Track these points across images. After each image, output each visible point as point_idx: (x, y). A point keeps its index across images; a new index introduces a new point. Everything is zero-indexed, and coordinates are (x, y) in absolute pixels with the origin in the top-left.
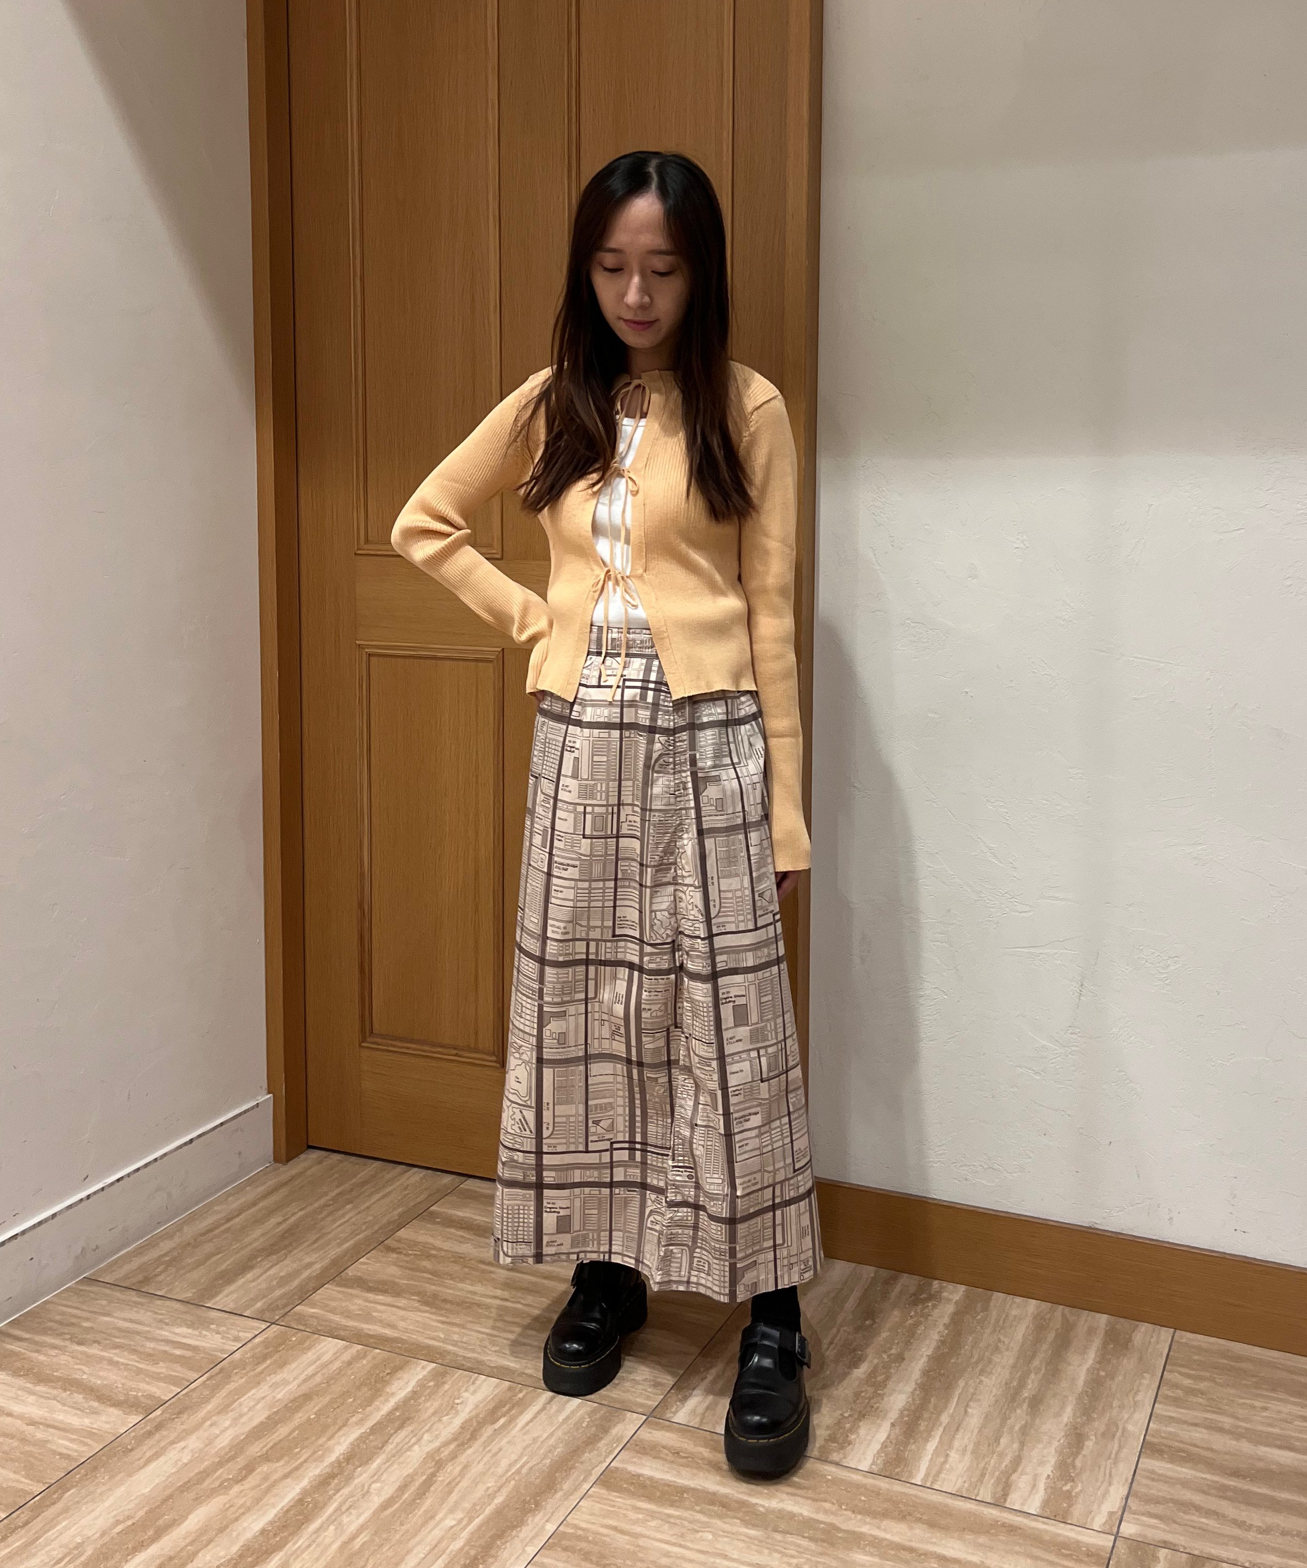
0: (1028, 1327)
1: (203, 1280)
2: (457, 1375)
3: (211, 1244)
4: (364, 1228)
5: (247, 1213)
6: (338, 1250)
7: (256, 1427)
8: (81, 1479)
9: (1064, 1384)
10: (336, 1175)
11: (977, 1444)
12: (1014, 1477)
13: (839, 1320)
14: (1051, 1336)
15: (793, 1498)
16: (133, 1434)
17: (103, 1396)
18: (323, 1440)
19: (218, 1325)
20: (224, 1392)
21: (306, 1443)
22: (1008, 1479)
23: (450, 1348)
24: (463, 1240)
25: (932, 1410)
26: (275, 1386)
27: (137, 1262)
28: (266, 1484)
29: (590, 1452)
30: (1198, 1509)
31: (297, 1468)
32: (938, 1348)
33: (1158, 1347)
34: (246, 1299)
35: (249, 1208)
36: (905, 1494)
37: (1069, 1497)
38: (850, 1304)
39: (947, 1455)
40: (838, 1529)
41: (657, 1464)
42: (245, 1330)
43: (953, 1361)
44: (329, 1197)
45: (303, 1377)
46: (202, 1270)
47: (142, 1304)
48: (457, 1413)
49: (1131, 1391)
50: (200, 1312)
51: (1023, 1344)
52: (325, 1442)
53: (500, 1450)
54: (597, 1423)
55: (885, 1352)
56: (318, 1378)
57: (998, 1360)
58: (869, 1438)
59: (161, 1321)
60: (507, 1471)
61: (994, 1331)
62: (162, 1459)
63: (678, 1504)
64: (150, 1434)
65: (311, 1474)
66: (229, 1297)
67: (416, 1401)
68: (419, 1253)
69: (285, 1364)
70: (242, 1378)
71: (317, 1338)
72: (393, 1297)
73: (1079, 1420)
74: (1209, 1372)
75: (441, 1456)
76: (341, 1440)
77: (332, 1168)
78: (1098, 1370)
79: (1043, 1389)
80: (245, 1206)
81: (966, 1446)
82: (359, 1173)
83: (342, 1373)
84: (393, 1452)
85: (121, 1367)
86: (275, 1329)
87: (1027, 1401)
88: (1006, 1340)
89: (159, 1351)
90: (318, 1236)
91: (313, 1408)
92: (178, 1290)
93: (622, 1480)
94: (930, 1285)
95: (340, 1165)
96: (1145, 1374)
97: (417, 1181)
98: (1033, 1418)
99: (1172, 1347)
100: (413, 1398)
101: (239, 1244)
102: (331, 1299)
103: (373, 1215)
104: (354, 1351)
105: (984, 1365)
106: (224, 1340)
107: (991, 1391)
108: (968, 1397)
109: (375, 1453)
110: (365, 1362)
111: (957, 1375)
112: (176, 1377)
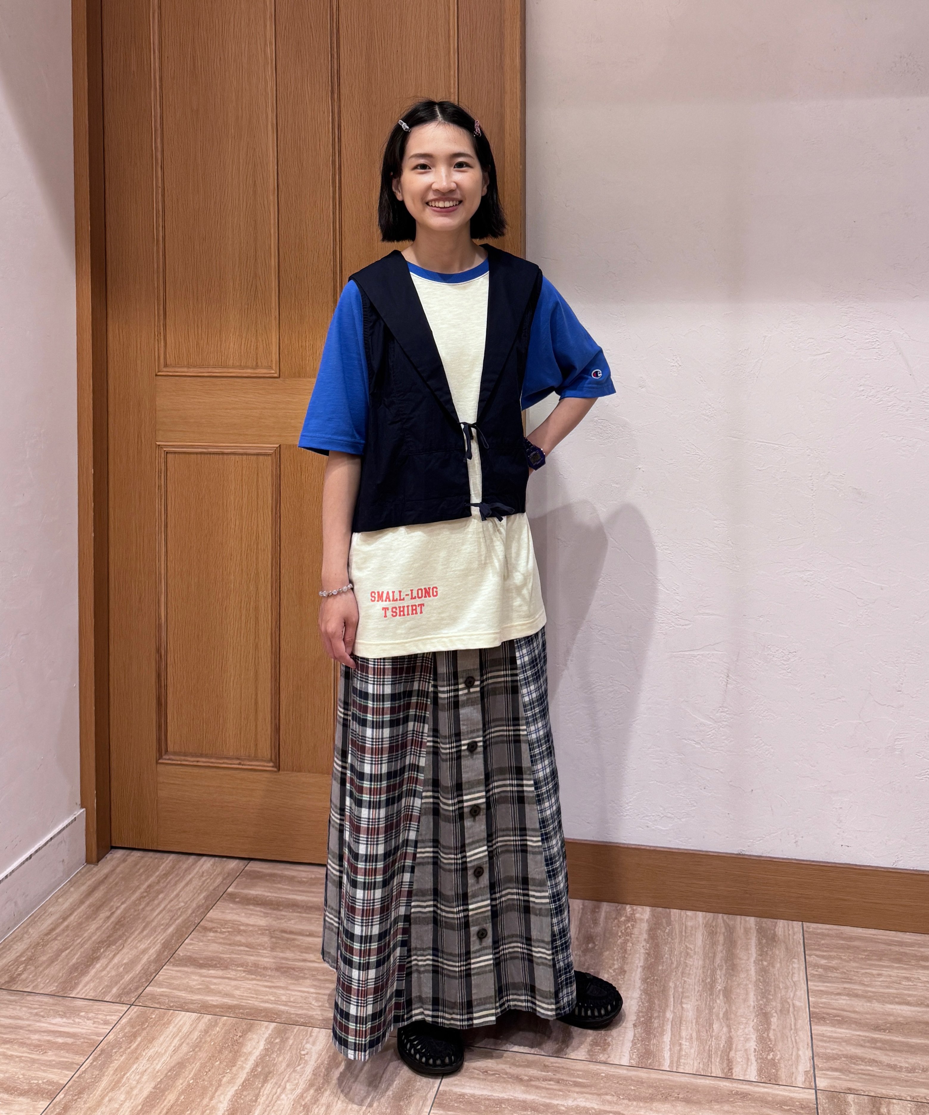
0: (703, 934)
1: (60, 975)
2: (296, 1031)
3: (56, 942)
4: (179, 913)
6: (165, 934)
7: (148, 1097)
9: (742, 975)
10: (141, 871)
11: (698, 1032)
12: (732, 1054)
14: (721, 939)
15: (583, 1096)
17: (9, 1088)
18: (207, 1099)
19: (87, 1012)
20: (110, 1071)
21: (193, 1105)
22: (728, 1056)
23: (282, 1008)
24: (263, 915)
25: (658, 1009)
26: (151, 1059)
30: (863, 1059)
32: (646, 960)
33: (795, 937)
34: (102, 986)
35: (79, 907)
36: (662, 1080)
37: (774, 1064)
39: (680, 1045)
41: (474, 1083)
42: (111, 1013)
43: (660, 968)
44: (142, 890)
45: (171, 1048)
46: (56, 966)
48: (306, 1062)
49: (788, 974)
50: (68, 1002)
51: (704, 948)
52: (209, 1103)
55: (610, 967)
56: (185, 1048)
57: (691, 963)
58: (621, 1039)
59: (37, 1015)
61: (680, 940)
63: (499, 1114)
66: (87, 987)
67: (270, 1057)
68: (230, 930)
69: (153, 1039)
70: (121, 1056)
71: (172, 1013)
72: (222, 970)
73: (761, 1002)
74: (836, 952)
75: (307, 1100)
76: (222, 1098)
77: (136, 865)
78: (762, 961)
79: (729, 981)
80: (75, 906)
81: (691, 1035)
82: (160, 866)
83: (203, 1041)
84: (267, 1102)
85: (17, 1059)
86: (135, 1010)
87: (721, 993)
88: (692, 946)
89: (45, 1041)
90: (144, 924)
91: (190, 1074)
92: (42, 985)
93: (451, 1101)
94: (625, 909)
95: (143, 861)
96: (794, 960)
97: (209, 868)
98: (729, 1007)
99: (805, 936)
100: (266, 1055)
101: (80, 940)
102: (174, 978)
103: (183, 901)
104: (206, 1020)
105: (684, 969)
106: (95, 1025)
107: (695, 988)
108: (681, 994)
109: (252, 1106)
110: (217, 1029)
111: (666, 979)
112: (66, 1062)
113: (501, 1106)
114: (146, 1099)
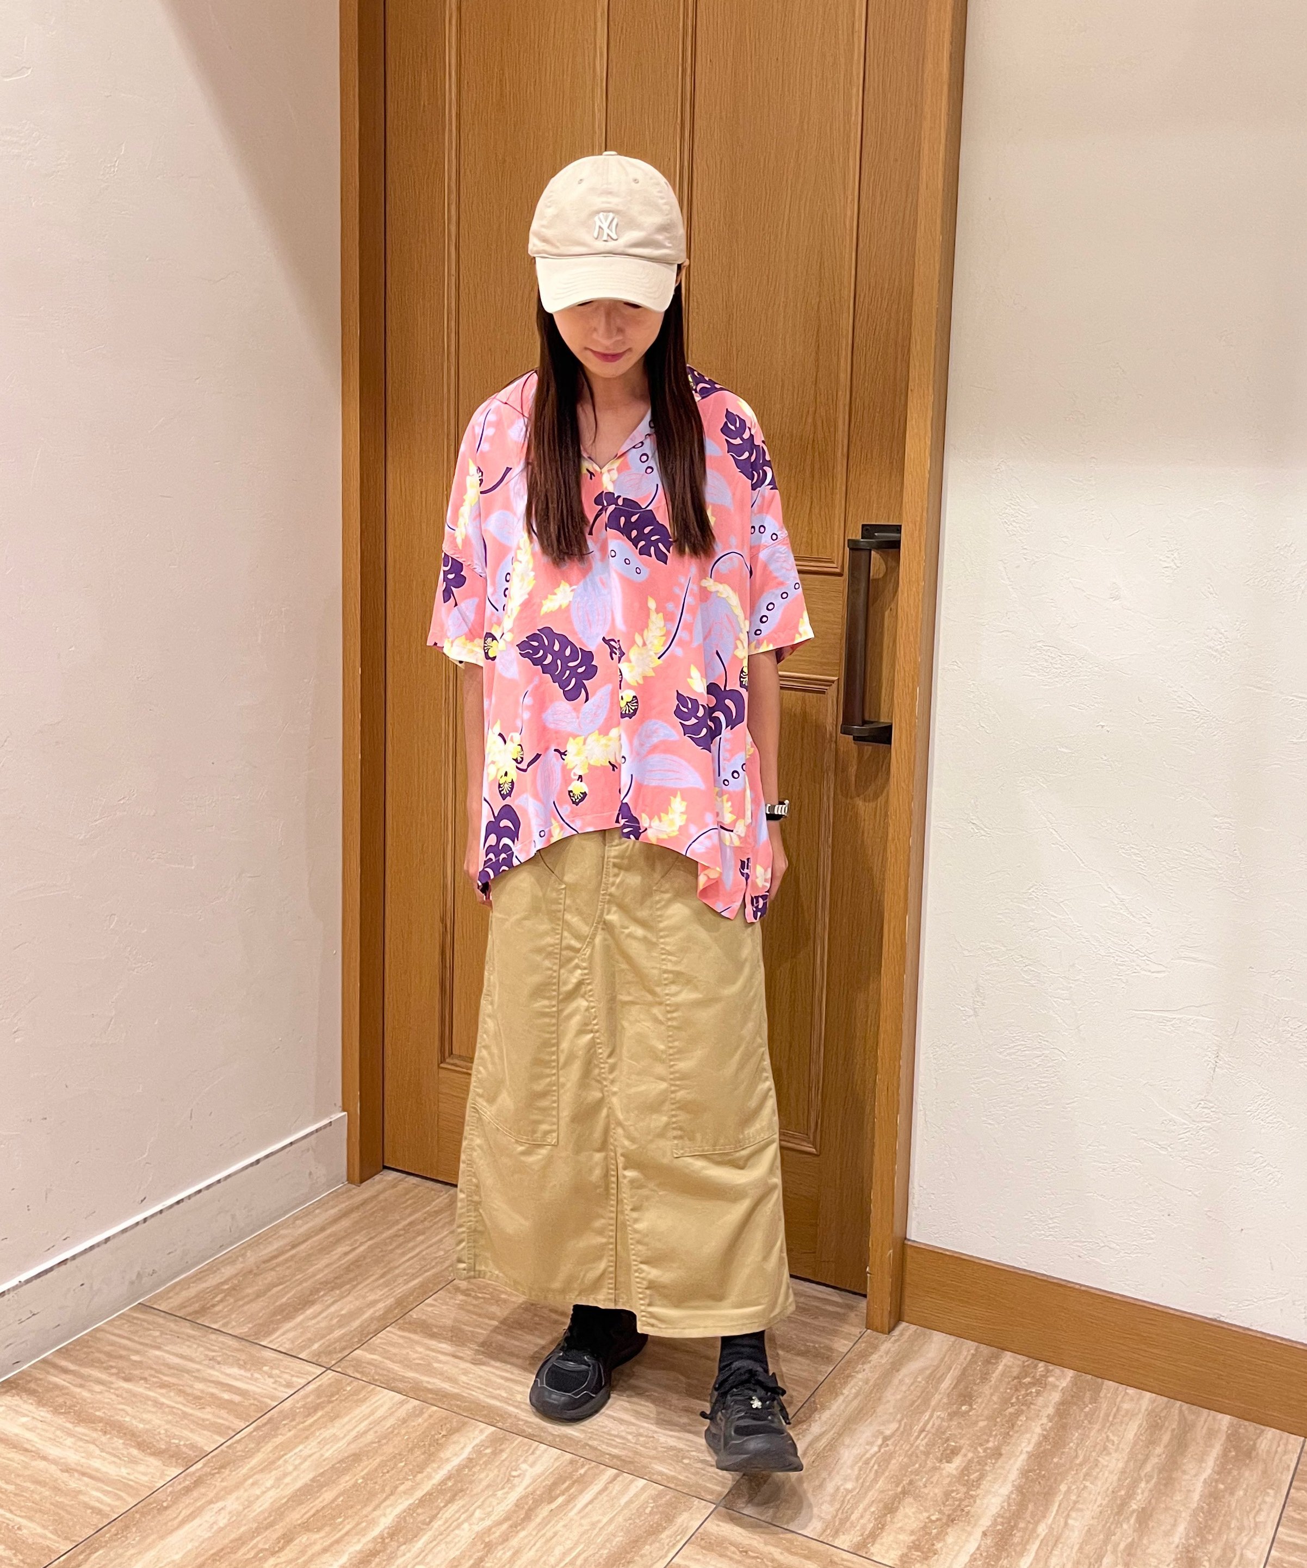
0: (1140, 1426)
1: (260, 1315)
2: (514, 1442)
3: (273, 1273)
4: (433, 1264)
5: (314, 1239)
6: (405, 1287)
7: (302, 1489)
8: (111, 1539)
9: (1179, 1497)
13: (933, 1403)
14: (1168, 1437)
16: (170, 1489)
17: (144, 1444)
18: (369, 1509)
19: (272, 1368)
20: (269, 1447)
21: (350, 1512)
23: (511, 1409)
25: (1029, 1519)
26: (323, 1443)
27: (193, 1291)
28: (303, 1559)
29: (651, 1545)
31: (339, 1542)
32: (1039, 1444)
33: (1287, 1457)
34: (303, 1338)
35: (316, 1234)
38: (946, 1384)
42: (300, 1374)
43: (1055, 1460)
44: (400, 1226)
45: (354, 1433)
46: (260, 1303)
47: (193, 1337)
48: (513, 1487)
49: (1254, 1510)
50: (254, 1350)
52: (370, 1513)
53: (555, 1534)
54: (661, 1509)
55: (981, 1445)
56: (370, 1437)
57: (1106, 1463)
58: (958, 1548)
59: (212, 1359)
60: (561, 1560)
61: (1103, 1426)
62: (197, 1521)
64: (188, 1490)
65: (352, 1551)
66: (285, 1336)
67: (470, 1470)
68: (487, 1296)
69: (337, 1416)
70: (290, 1431)
71: (373, 1389)
72: (453, 1345)
73: (1192, 1541)
75: (492, 1537)
76: (388, 1510)
78: (1218, 1481)
79: (1155, 1501)
80: (312, 1232)
83: (396, 1432)
84: (442, 1528)
85: (167, 1410)
86: (330, 1376)
87: (1136, 1515)
88: (1115, 1439)
89: (207, 1394)
90: (385, 1270)
91: (362, 1471)
92: (234, 1324)
94: (1036, 1367)
95: (415, 1190)
96: (1269, 1491)
98: (1142, 1536)
99: (1302, 1459)
100: (467, 1467)
101: (301, 1275)
102: (392, 1344)
104: (411, 1407)
105: (1091, 1468)
106: (274, 1386)
107: (1096, 1500)
108: (1071, 1504)
109: (422, 1529)
110: (420, 1420)
111: (1059, 1478)
112: (222, 1425)
114: (298, 1490)
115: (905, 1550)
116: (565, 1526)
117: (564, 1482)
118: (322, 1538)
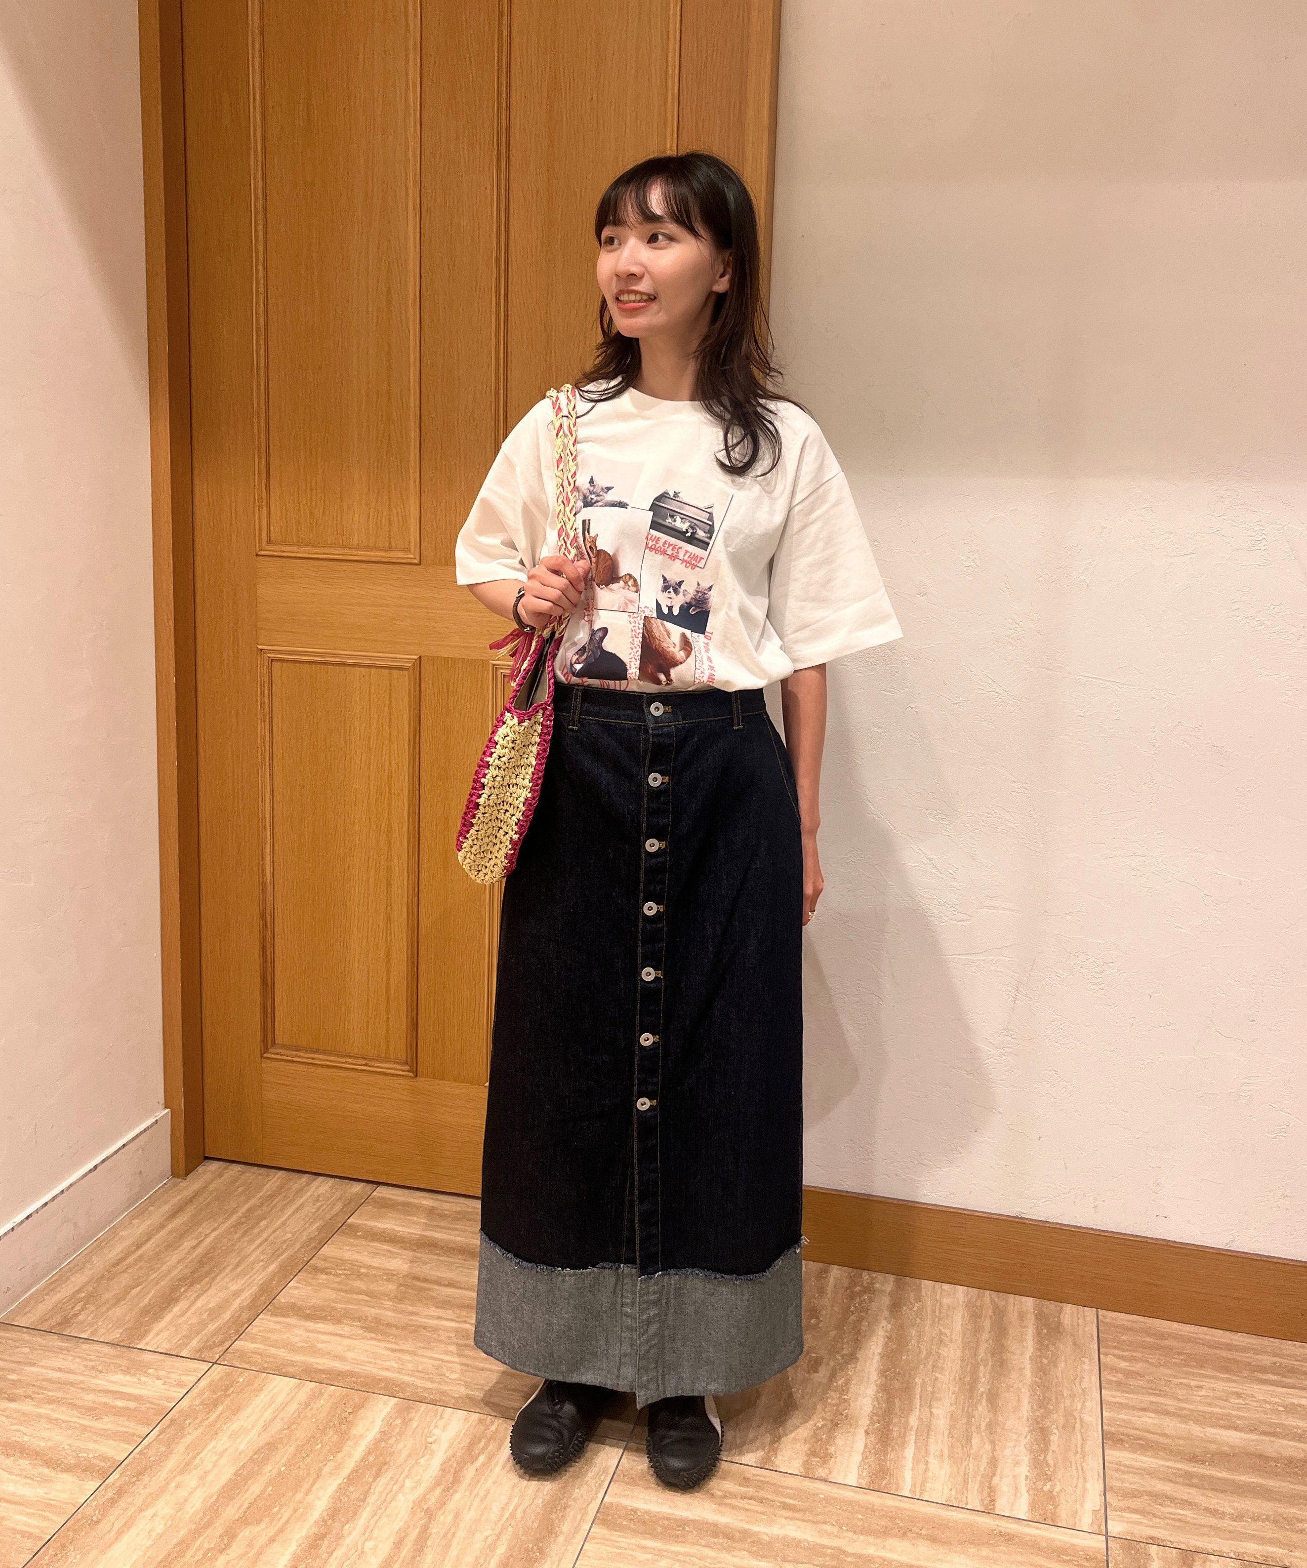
0: (963, 1316)
1: (127, 1319)
2: (422, 1409)
3: (126, 1275)
4: (284, 1247)
5: (158, 1236)
6: (264, 1274)
7: (226, 1485)
9: (1014, 1375)
10: (241, 1189)
11: (952, 1447)
12: (996, 1480)
14: (987, 1324)
15: (792, 1522)
16: (95, 1503)
17: (51, 1461)
18: (300, 1495)
19: (156, 1369)
20: (181, 1447)
21: (283, 1500)
22: (990, 1483)
23: (408, 1379)
24: (391, 1255)
25: (899, 1413)
26: (234, 1436)
27: (50, 1301)
28: (253, 1552)
29: (579, 1488)
30: (1172, 1500)
31: (281, 1531)
32: (886, 1346)
33: (1087, 1329)
34: (179, 1336)
35: (158, 1232)
36: (898, 1508)
37: (1051, 1497)
39: (927, 1463)
40: (846, 1554)
41: (650, 1495)
42: (187, 1372)
43: (904, 1358)
44: (239, 1214)
45: (261, 1423)
46: (123, 1307)
47: (66, 1349)
48: (433, 1453)
49: (1076, 1378)
50: (133, 1355)
52: (304, 1498)
53: (487, 1491)
56: (278, 1425)
57: (946, 1354)
58: (848, 1449)
59: (93, 1368)
60: (502, 1516)
61: (934, 1322)
62: (134, 1531)
63: (681, 1539)
64: (113, 1502)
65: (298, 1536)
66: (160, 1336)
67: (386, 1443)
68: (349, 1272)
69: (239, 1409)
70: (196, 1429)
71: (265, 1377)
72: (333, 1324)
73: (1037, 1413)
74: (1139, 1352)
75: (430, 1503)
76: (320, 1493)
77: (235, 1181)
78: (1040, 1358)
79: (995, 1382)
80: (153, 1230)
81: (942, 1451)
82: (264, 1185)
83: (302, 1415)
84: (379, 1502)
85: (64, 1425)
86: (219, 1370)
87: (984, 1396)
88: (947, 1332)
89: (100, 1404)
90: (238, 1259)
91: (282, 1458)
92: (103, 1330)
93: (619, 1517)
94: (860, 1276)
95: (243, 1177)
96: (1083, 1359)
97: (327, 1191)
98: (995, 1415)
99: (1100, 1328)
100: (382, 1440)
101: (156, 1275)
102: (271, 1331)
103: (290, 1232)
104: (309, 1391)
105: (935, 1361)
106: (166, 1387)
107: (949, 1388)
108: (930, 1395)
109: (359, 1507)
110: (322, 1401)
111: (912, 1373)
112: (125, 1432)
113: (684, 1528)
114: (223, 1487)
115: (805, 1459)
116: (494, 1483)
117: (480, 1441)
118: (263, 1529)
